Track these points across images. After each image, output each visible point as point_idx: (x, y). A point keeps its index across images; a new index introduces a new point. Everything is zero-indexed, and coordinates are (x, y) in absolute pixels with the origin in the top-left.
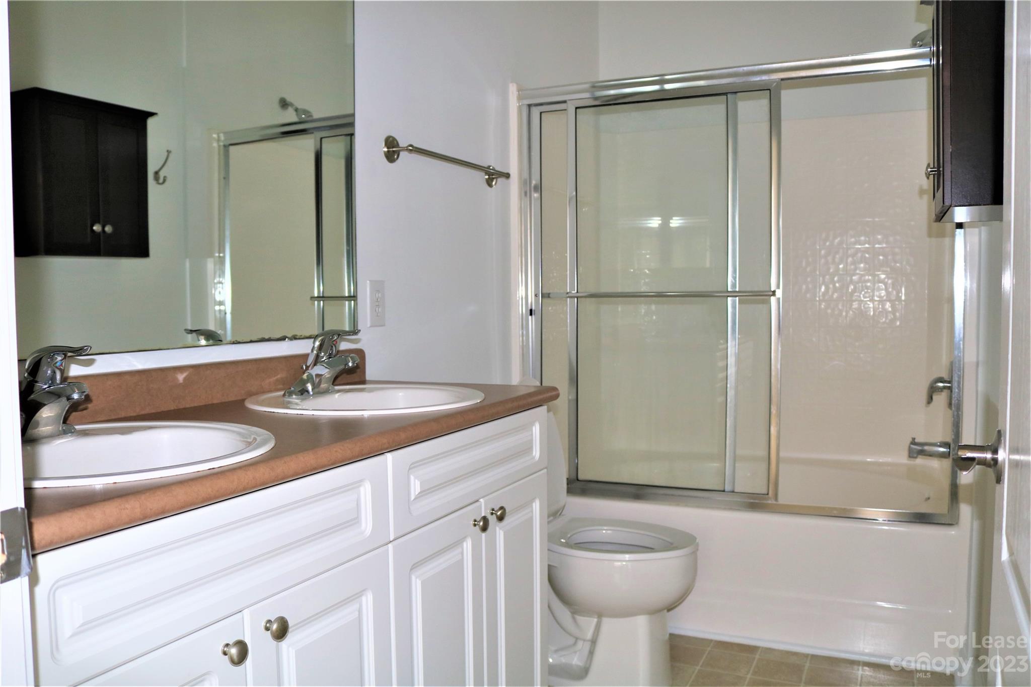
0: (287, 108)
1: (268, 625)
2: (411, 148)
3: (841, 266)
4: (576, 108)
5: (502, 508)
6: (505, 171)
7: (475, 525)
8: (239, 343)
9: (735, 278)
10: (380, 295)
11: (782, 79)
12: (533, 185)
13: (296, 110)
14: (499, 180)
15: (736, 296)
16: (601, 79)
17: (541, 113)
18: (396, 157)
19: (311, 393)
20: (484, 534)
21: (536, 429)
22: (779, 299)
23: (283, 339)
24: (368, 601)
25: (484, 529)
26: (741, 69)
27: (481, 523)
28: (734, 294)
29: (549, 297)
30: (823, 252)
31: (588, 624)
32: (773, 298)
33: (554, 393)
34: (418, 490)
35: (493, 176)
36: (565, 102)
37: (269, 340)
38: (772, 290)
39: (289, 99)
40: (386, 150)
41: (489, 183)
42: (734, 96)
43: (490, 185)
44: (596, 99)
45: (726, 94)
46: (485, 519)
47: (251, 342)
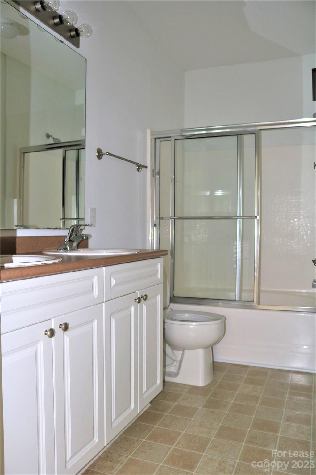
0: (49, 138)
1: (60, 326)
2: (107, 153)
3: (285, 209)
4: (175, 140)
5: (146, 295)
6: (145, 165)
7: (135, 301)
8: (39, 229)
9: (240, 211)
10: (94, 214)
11: (260, 130)
12: (156, 172)
13: (54, 139)
14: (142, 169)
15: (240, 218)
16: (185, 128)
17: (160, 142)
18: (101, 157)
19: (69, 249)
20: (138, 304)
21: (159, 266)
22: (258, 220)
23: (56, 229)
24: (95, 323)
25: (139, 302)
26: (243, 125)
27: (138, 300)
28: (240, 217)
29: (163, 219)
30: (278, 203)
31: (179, 354)
32: (256, 219)
33: (166, 253)
34: (114, 283)
35: (140, 167)
36: (170, 137)
37: (51, 229)
38: (256, 215)
39: (50, 134)
40: (97, 154)
41: (138, 170)
42: (240, 136)
43: (139, 171)
44: (183, 136)
45: (237, 135)
46: (139, 298)
47: (44, 229)
